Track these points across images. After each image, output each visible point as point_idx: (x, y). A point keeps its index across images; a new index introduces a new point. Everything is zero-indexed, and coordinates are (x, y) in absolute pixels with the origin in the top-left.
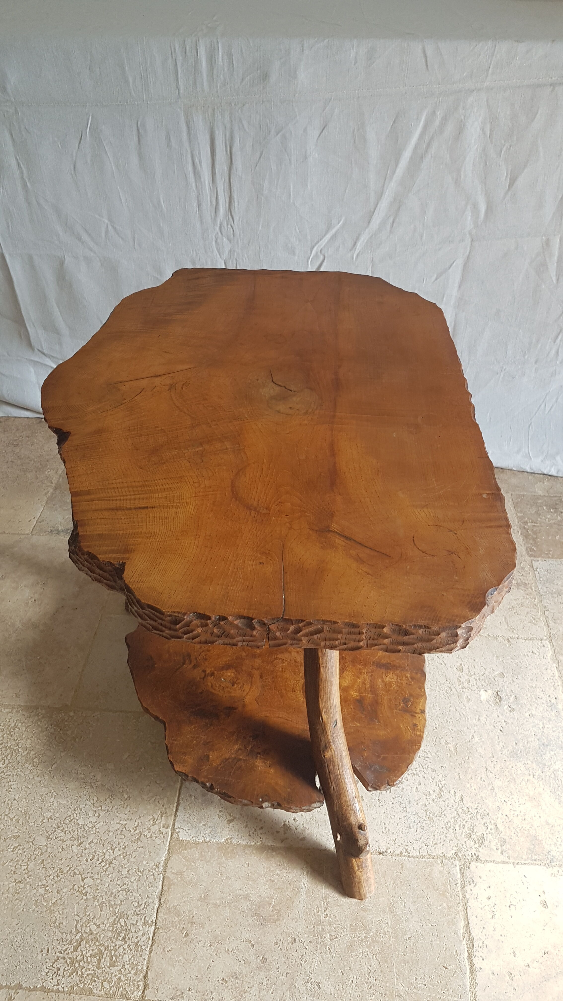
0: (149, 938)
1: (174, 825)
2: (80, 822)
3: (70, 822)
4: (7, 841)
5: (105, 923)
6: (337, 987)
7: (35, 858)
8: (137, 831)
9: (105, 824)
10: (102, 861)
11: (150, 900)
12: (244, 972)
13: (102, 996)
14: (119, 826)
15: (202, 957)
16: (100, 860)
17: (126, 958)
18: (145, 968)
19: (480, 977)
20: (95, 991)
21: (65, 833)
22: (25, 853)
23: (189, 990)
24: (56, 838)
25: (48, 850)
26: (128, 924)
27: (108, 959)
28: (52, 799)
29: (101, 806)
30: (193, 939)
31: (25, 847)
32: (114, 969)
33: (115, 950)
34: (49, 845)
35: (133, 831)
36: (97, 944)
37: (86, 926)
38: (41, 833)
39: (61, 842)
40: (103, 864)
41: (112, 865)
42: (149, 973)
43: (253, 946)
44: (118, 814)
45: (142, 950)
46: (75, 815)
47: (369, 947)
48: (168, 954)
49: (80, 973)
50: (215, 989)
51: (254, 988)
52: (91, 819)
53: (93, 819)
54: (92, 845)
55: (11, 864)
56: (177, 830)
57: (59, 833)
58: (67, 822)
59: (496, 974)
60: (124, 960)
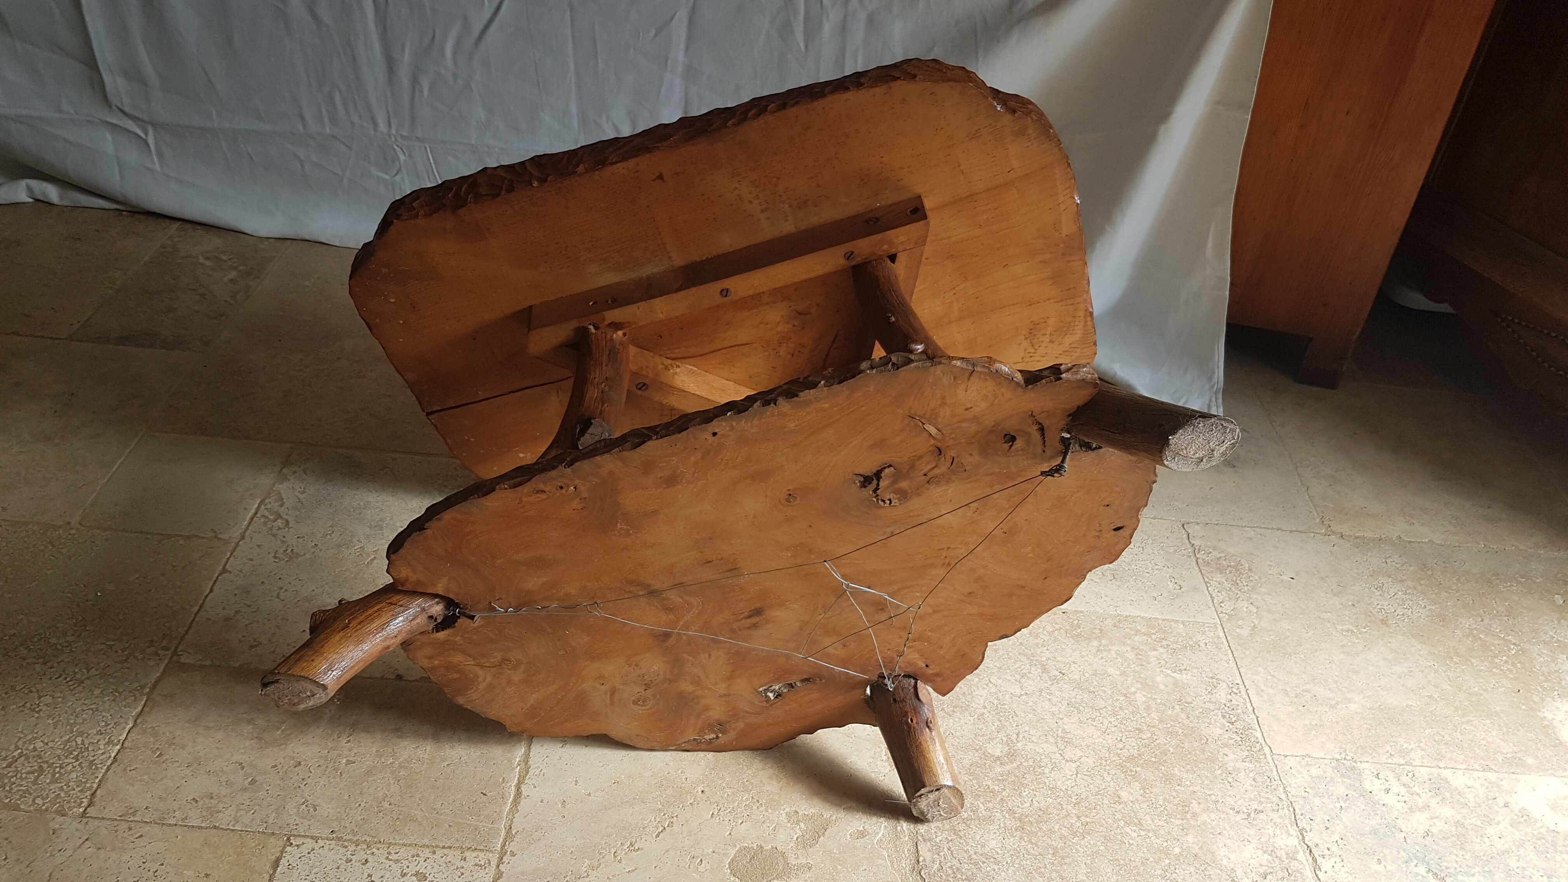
0: (110, 757)
1: (177, 648)
2: (53, 640)
3: (40, 640)
5: (56, 740)
6: (338, 810)
8: (126, 653)
9: (85, 643)
10: (71, 680)
11: (123, 720)
12: (224, 793)
13: (30, 812)
14: (104, 646)
15: (173, 777)
16: (68, 679)
17: (74, 775)
18: (95, 786)
19: (523, 804)
20: (22, 807)
23: (146, 808)
26: (87, 742)
27: (49, 776)
30: (167, 760)
32: (53, 786)
33: (61, 767)
35: (121, 652)
36: (39, 761)
37: (30, 743)
40: (71, 683)
41: (82, 685)
42: (99, 791)
43: (243, 768)
44: (105, 635)
45: (97, 768)
46: (48, 634)
47: (393, 773)
48: (130, 773)
49: (8, 788)
50: (179, 808)
51: (231, 808)
52: (68, 639)
53: (70, 639)
54: (62, 664)
56: (180, 653)
59: (545, 801)
60: (70, 777)
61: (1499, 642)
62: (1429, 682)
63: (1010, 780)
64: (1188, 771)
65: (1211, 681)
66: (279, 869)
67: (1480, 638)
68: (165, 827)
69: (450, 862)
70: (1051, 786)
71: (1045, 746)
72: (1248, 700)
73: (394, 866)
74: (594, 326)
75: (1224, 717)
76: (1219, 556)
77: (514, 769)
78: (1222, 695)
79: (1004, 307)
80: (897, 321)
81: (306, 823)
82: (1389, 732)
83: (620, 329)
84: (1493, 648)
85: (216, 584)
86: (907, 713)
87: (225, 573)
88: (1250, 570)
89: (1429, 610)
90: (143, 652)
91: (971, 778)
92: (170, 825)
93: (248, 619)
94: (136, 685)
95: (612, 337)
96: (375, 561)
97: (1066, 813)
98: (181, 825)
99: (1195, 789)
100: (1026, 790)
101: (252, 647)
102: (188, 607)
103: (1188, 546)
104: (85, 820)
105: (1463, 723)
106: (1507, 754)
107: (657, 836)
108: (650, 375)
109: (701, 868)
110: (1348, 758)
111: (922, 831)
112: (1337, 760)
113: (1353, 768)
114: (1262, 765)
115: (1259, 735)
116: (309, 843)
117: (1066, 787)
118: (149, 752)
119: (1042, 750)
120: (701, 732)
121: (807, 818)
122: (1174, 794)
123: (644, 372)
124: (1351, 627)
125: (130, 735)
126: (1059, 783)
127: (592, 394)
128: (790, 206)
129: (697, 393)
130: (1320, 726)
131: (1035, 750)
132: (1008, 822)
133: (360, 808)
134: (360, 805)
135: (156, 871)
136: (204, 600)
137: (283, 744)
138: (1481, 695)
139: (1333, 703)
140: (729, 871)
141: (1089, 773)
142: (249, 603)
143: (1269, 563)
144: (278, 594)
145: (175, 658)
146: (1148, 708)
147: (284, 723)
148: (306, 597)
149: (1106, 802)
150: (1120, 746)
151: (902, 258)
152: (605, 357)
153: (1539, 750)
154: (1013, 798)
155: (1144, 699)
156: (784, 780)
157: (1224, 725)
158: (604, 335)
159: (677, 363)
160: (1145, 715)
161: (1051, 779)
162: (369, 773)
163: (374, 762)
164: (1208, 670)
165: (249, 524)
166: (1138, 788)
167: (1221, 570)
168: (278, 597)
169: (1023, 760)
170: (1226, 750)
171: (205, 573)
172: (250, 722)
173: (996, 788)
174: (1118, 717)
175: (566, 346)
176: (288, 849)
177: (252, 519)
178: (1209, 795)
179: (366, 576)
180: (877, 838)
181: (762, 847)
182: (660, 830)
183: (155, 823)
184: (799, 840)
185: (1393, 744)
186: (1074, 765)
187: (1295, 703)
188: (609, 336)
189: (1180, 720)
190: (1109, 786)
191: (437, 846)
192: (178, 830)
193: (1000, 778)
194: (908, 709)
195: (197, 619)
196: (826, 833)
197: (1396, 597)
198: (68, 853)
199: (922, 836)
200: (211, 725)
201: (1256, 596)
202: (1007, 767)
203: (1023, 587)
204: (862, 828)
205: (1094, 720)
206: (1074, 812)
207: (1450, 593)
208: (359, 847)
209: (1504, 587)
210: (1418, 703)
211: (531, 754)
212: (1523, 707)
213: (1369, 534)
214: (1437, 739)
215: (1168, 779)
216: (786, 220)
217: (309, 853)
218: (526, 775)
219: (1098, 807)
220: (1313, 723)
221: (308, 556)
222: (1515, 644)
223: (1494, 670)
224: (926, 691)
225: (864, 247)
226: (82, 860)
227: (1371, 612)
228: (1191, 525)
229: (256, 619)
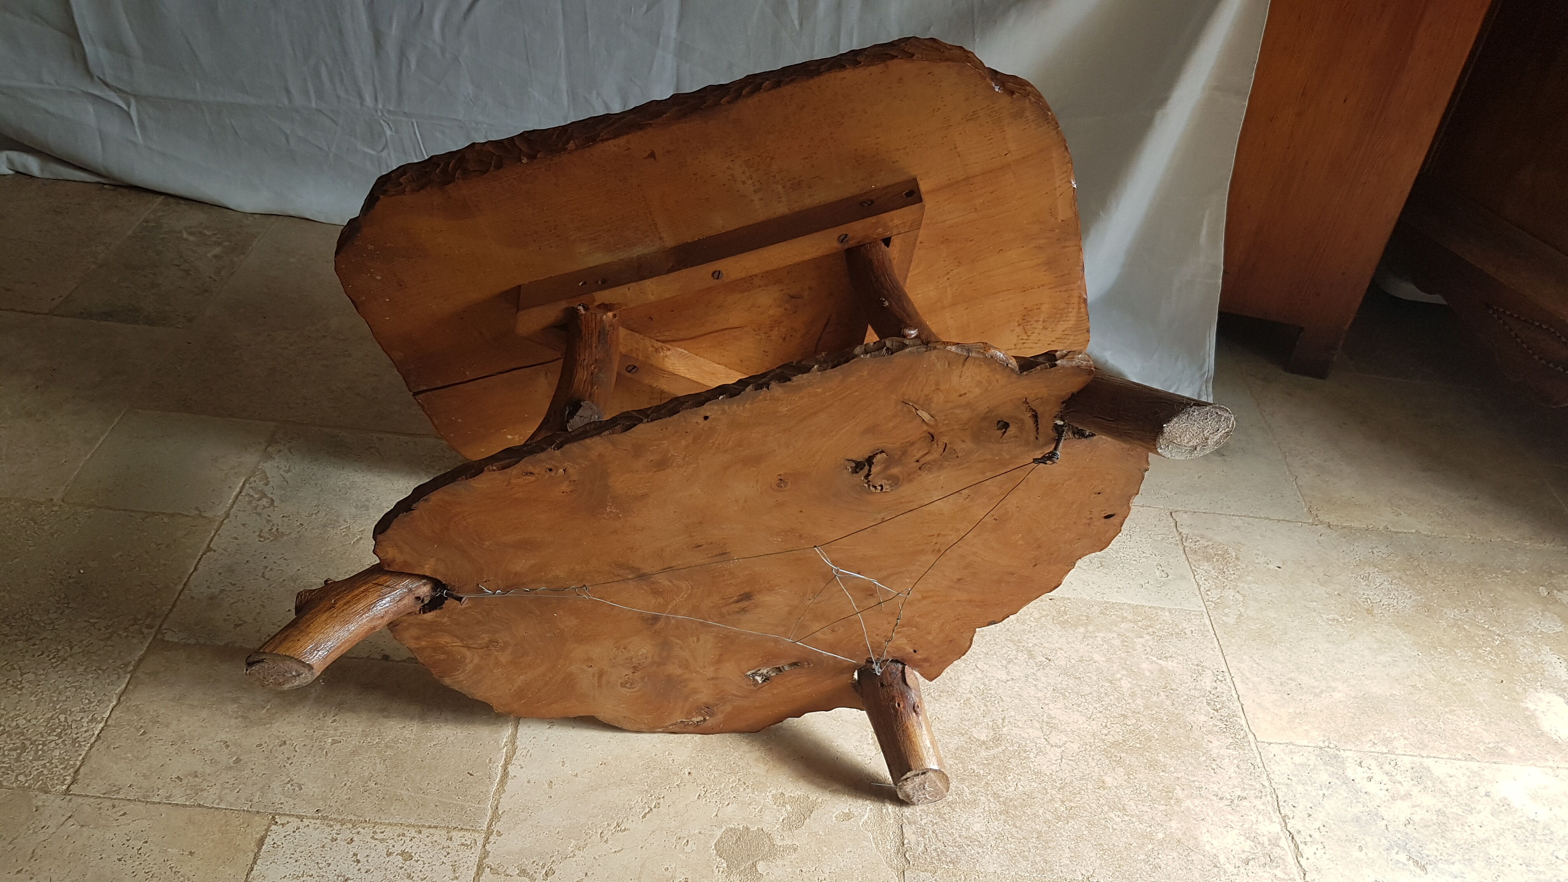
0: (94, 734)
1: (160, 626)
2: (36, 618)
5: (39, 718)
6: (323, 789)
8: (110, 630)
9: (68, 621)
10: (54, 658)
11: (106, 698)
12: (208, 771)
13: (13, 788)
14: (86, 624)
15: (157, 755)
16: (51, 656)
17: (57, 753)
18: (78, 763)
19: (510, 784)
20: (5, 784)
23: (130, 786)
26: (70, 719)
27: (32, 753)
30: (150, 738)
32: (36, 763)
33: (44, 745)
35: (104, 629)
36: (22, 738)
37: (12, 720)
40: (53, 661)
41: (65, 662)
42: (82, 768)
43: (228, 747)
44: (88, 612)
45: (80, 746)
46: (30, 611)
47: (379, 752)
48: (113, 751)
50: (163, 786)
51: (216, 787)
52: (51, 616)
53: (53, 616)
54: (44, 641)
56: (164, 631)
59: (532, 782)
60: (54, 754)
61: (1483, 633)
62: (1413, 671)
63: (995, 764)
64: (1172, 757)
65: (1196, 668)
66: (264, 847)
67: (1465, 629)
68: (148, 805)
69: (436, 841)
70: (1036, 770)
71: (1030, 730)
72: (1233, 688)
73: (380, 845)
74: (583, 307)
75: (1208, 704)
76: (1206, 544)
77: (501, 749)
78: (1207, 682)
79: (998, 292)
80: (890, 304)
81: (291, 802)
82: (1372, 720)
83: (610, 311)
84: (1477, 639)
85: (201, 562)
86: (894, 698)
87: (209, 551)
88: (1237, 559)
89: (1414, 600)
90: (126, 629)
91: (957, 762)
92: (154, 803)
93: (233, 598)
94: (119, 663)
95: (601, 318)
96: (362, 542)
97: (1050, 798)
98: (165, 803)
99: (1179, 775)
100: (1011, 774)
101: (237, 626)
102: (172, 585)
103: (1176, 534)
104: (68, 797)
105: (1446, 712)
106: (1489, 743)
107: (644, 817)
108: (640, 358)
109: (687, 849)
110: (1332, 746)
111: (907, 814)
112: (1321, 748)
113: (1336, 757)
114: (1246, 752)
115: (1243, 722)
116: (295, 822)
117: (1051, 772)
118: (132, 730)
119: (1027, 735)
120: (689, 714)
121: (794, 801)
122: (1159, 780)
123: (634, 355)
124: (1336, 617)
125: (113, 713)
126: (1044, 767)
127: (582, 375)
128: (784, 187)
129: (688, 376)
130: (1304, 714)
131: (1020, 735)
132: (992, 806)
133: (346, 788)
134: (345, 784)
135: (140, 849)
136: (189, 578)
137: (268, 723)
138: (1465, 685)
139: (1318, 691)
140: (715, 852)
141: (1074, 758)
142: (234, 582)
143: (1256, 552)
144: (263, 573)
145: (159, 636)
146: (1133, 695)
147: (269, 702)
148: (292, 576)
149: (1090, 786)
150: (1105, 731)
151: (896, 242)
152: (595, 339)
153: (1521, 740)
154: (998, 782)
155: (1129, 685)
156: (771, 763)
157: (1209, 712)
158: (594, 317)
159: (668, 346)
160: (1130, 701)
161: (1036, 764)
162: (354, 753)
163: (360, 742)
164: (1193, 658)
165: (234, 502)
166: (1122, 774)
167: (1208, 559)
168: (264, 577)
169: (1008, 745)
170: (1210, 737)
171: (189, 551)
172: (235, 700)
173: (982, 772)
174: (1103, 703)
175: (555, 327)
176: (273, 827)
177: (237, 497)
178: (1193, 781)
179: (352, 556)
180: (862, 821)
181: (748, 829)
182: (647, 811)
183: (140, 801)
184: (785, 822)
185: (1376, 732)
186: (1059, 750)
187: (1280, 691)
188: (598, 318)
189: (1165, 707)
190: (1094, 771)
191: (423, 826)
192: (162, 808)
193: (986, 762)
194: (895, 693)
195: (181, 598)
196: (812, 815)
197: (1381, 587)
198: (51, 831)
199: (908, 818)
200: (196, 703)
201: (1242, 585)
202: (992, 752)
203: (1012, 574)
204: (847, 811)
205: (1079, 706)
206: (1058, 796)
207: (1435, 584)
208: (345, 826)
209: (1490, 578)
210: (1402, 692)
211: (518, 734)
212: (1506, 698)
213: (1355, 524)
214: (1420, 728)
215: (1152, 765)
216: (780, 202)
217: (294, 832)
218: (513, 756)
219: (1083, 792)
220: (1298, 711)
221: (293, 536)
222: (1499, 635)
223: (1478, 661)
224: (914, 676)
225: (858, 230)
226: (66, 837)
227: (1357, 602)
228: (1180, 514)
229: (241, 598)
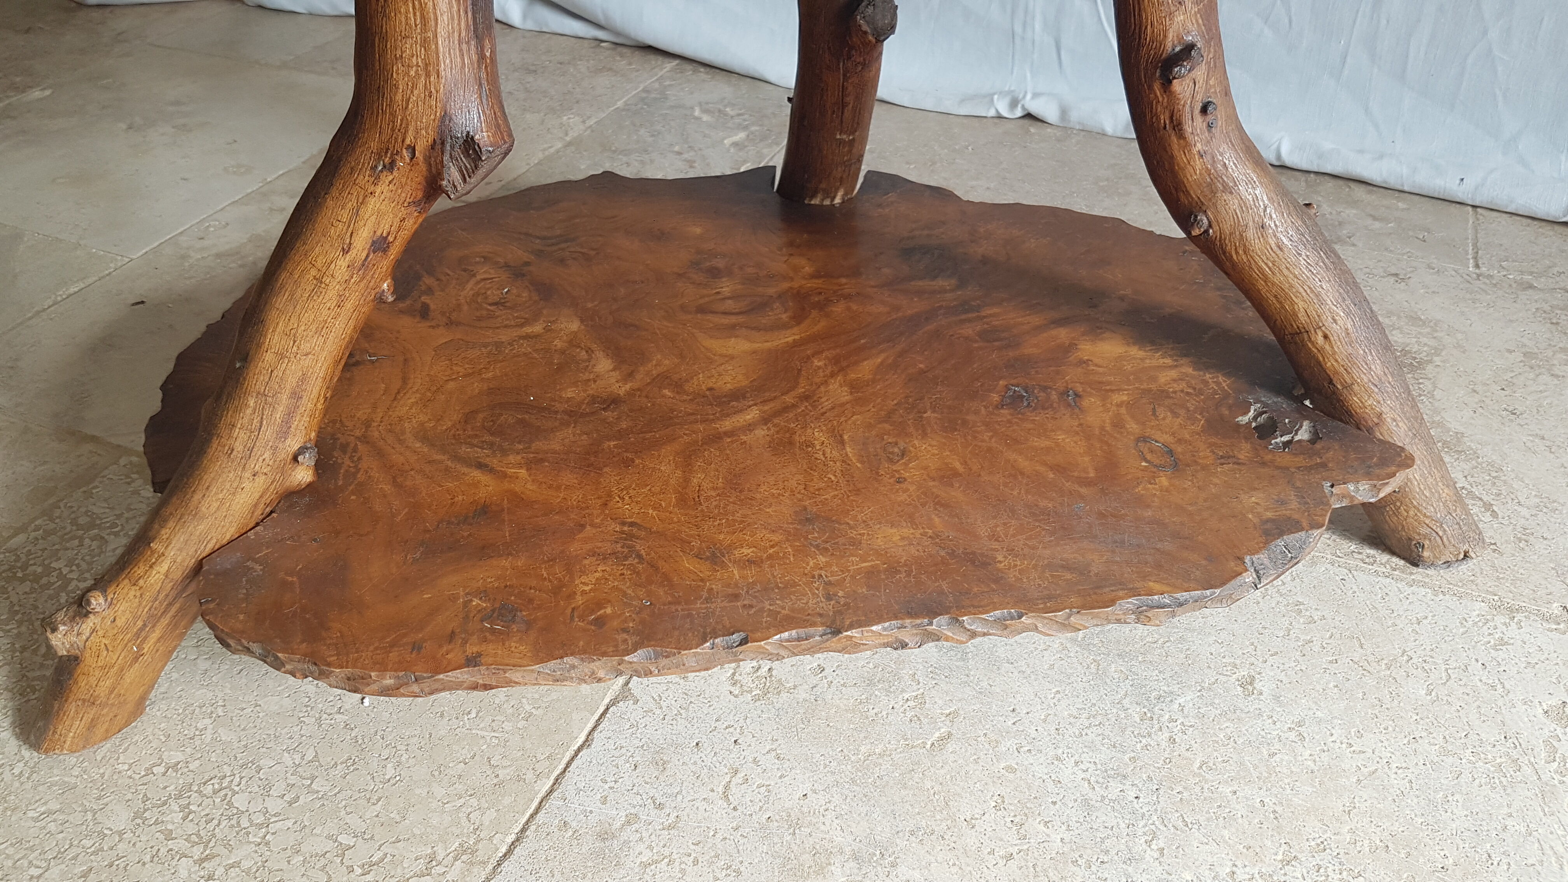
2: (240, 801)
3: (215, 792)
4: (40, 788)
7: (75, 858)
9: (297, 827)
14: (330, 845)
21: (184, 819)
22: (61, 835)
24: (156, 823)
25: (120, 846)
28: (208, 721)
29: (313, 778)
31: (71, 818)
34: (128, 835)
35: (360, 871)
38: (129, 796)
39: (162, 837)
44: (343, 812)
46: (237, 780)
55: (10, 851)
57: (172, 812)
58: (208, 789)
85: (600, 728)
93: (650, 848)
102: (530, 776)
144: (727, 787)
179: (928, 784)
221: (802, 694)
229: (667, 852)
